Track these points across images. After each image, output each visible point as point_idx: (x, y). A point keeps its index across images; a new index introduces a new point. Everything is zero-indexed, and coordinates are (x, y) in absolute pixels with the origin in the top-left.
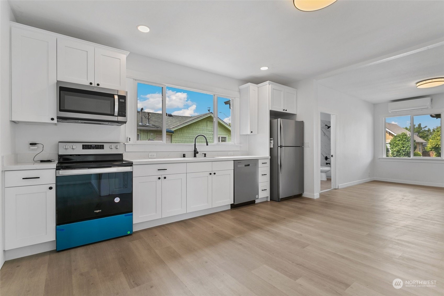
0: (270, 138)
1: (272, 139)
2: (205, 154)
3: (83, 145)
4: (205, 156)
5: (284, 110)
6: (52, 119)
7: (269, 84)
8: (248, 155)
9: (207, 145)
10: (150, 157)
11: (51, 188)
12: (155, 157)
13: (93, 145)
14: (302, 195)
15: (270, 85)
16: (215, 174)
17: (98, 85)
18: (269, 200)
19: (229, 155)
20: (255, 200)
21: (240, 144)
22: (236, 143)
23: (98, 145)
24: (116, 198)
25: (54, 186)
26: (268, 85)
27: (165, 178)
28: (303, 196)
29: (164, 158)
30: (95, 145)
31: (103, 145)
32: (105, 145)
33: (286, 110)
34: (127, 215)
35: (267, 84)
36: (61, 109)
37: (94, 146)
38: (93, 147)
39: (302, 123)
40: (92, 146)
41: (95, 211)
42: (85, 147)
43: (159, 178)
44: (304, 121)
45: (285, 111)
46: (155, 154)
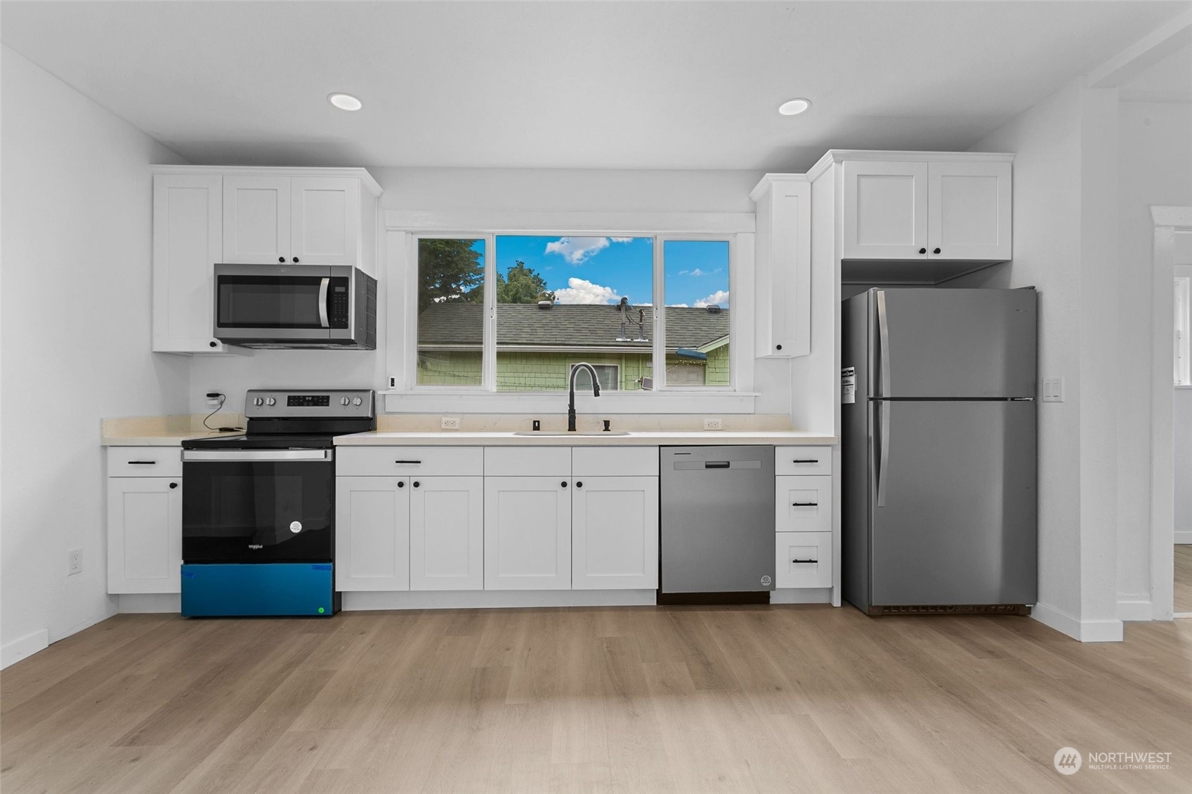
0: (843, 367)
1: (853, 368)
2: (607, 424)
3: (289, 397)
4: (607, 429)
5: (923, 251)
6: (213, 344)
7: (839, 162)
8: (791, 429)
9: (595, 396)
10: (443, 426)
11: (173, 486)
12: (457, 427)
13: (308, 396)
14: (1030, 614)
15: (844, 162)
16: (579, 485)
17: (296, 260)
18: (837, 602)
19: (706, 427)
20: (769, 592)
21: (755, 390)
22: (737, 390)
23: (318, 397)
24: (293, 523)
25: (180, 481)
26: (834, 164)
27: (416, 485)
28: (1032, 616)
29: (481, 430)
30: (312, 397)
31: (328, 397)
32: (332, 396)
33: (937, 251)
34: (318, 568)
35: (831, 166)
36: (221, 321)
37: (310, 399)
38: (309, 401)
39: (1032, 297)
40: (307, 398)
41: (250, 546)
42: (294, 401)
43: (401, 485)
44: (1038, 289)
45: (929, 256)
46: (457, 420)
